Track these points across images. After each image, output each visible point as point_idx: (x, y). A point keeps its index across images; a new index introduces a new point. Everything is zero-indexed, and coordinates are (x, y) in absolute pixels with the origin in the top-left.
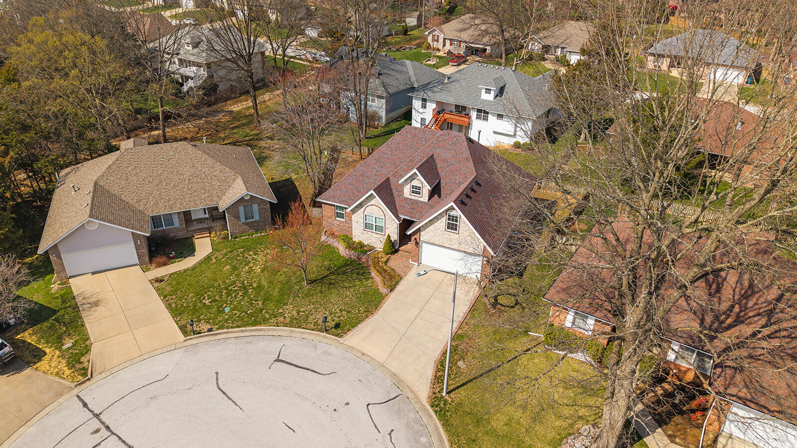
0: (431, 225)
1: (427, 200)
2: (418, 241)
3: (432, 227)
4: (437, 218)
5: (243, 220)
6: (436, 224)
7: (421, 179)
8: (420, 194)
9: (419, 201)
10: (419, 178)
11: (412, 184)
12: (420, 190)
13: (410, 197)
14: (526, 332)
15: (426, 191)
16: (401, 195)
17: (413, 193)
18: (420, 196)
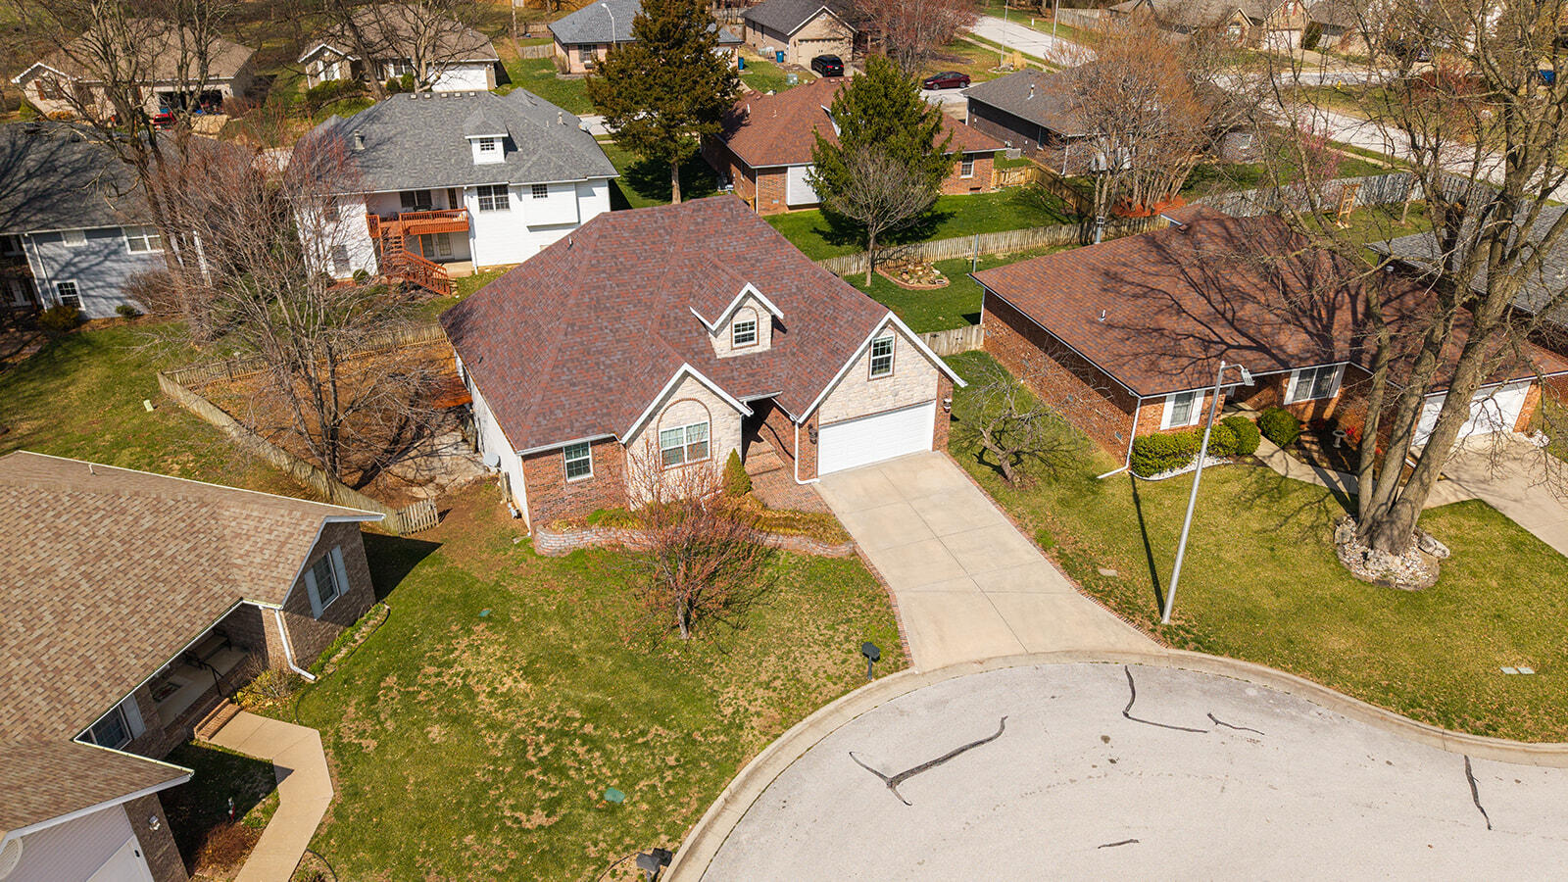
1: (769, 347)
2: (816, 429)
3: (843, 387)
6: (850, 378)
7: (760, 302)
8: (752, 339)
9: (754, 354)
10: (750, 302)
11: (734, 323)
12: (752, 328)
13: (731, 355)
14: (1093, 478)
15: (765, 326)
16: (709, 359)
17: (737, 342)
18: (755, 342)
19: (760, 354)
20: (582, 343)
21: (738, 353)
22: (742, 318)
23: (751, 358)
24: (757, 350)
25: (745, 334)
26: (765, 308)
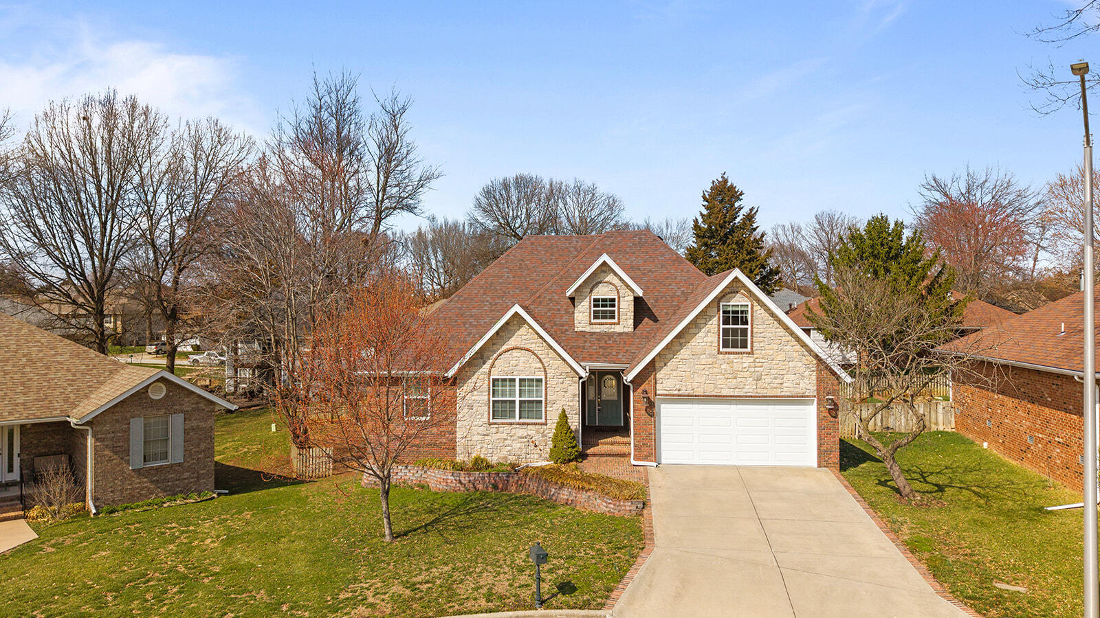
0: (682, 346)
1: (631, 329)
2: (652, 396)
3: (684, 353)
4: (695, 325)
5: (137, 461)
6: (693, 342)
7: (621, 279)
8: (613, 317)
9: (614, 333)
10: (611, 278)
11: (593, 297)
12: (613, 306)
13: (588, 329)
14: (1040, 510)
15: (626, 307)
16: (567, 330)
17: (595, 317)
18: (616, 320)
19: (620, 334)
20: (460, 309)
21: (597, 329)
22: (602, 292)
23: (610, 336)
24: (618, 329)
25: (604, 309)
26: (628, 286)
